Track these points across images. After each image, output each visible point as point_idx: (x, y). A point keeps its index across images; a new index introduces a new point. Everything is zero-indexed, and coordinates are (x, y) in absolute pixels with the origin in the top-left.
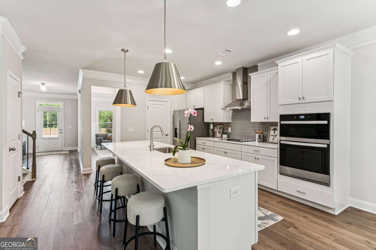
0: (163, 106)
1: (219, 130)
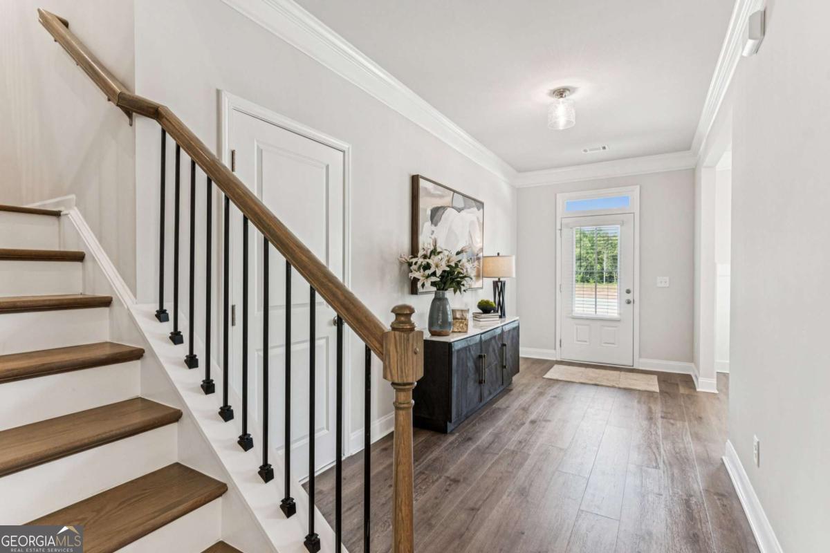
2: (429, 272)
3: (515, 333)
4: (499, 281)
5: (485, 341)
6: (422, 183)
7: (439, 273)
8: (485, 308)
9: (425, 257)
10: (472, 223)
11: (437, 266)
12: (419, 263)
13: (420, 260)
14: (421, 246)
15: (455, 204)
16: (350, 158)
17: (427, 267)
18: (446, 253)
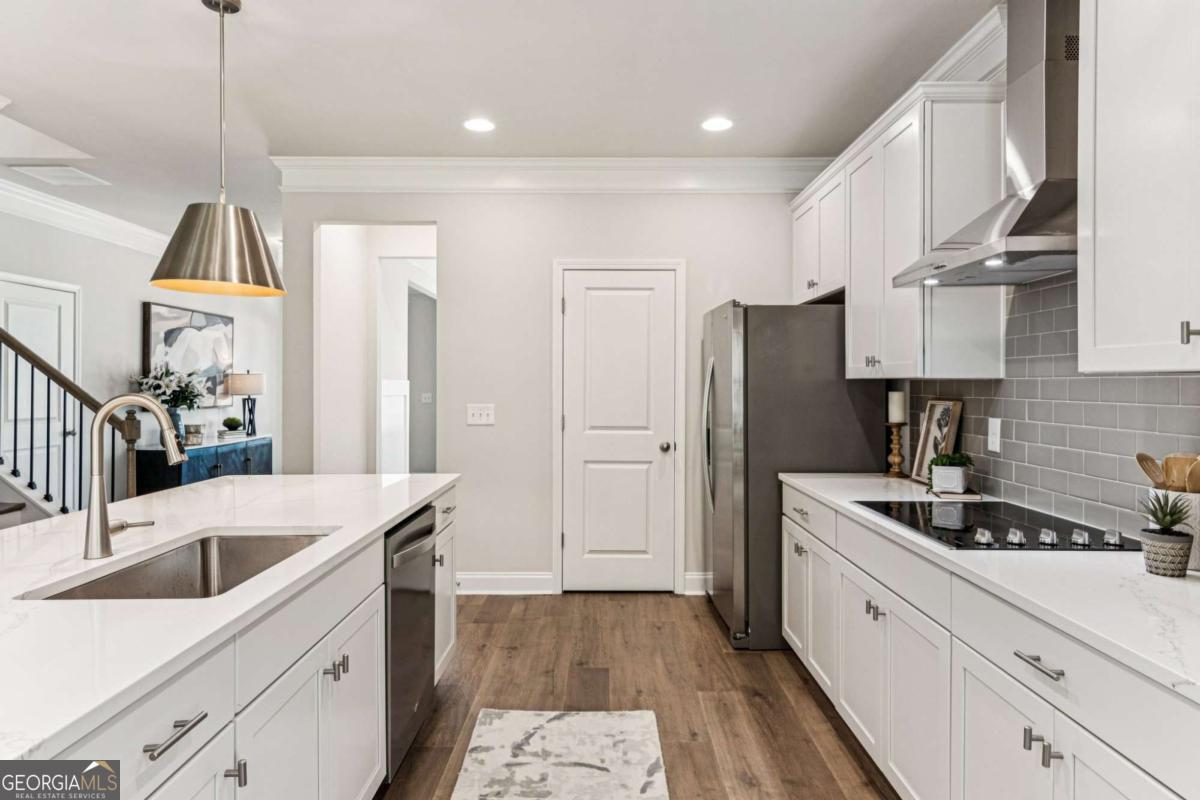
0: (648, 293)
1: (939, 436)
2: (159, 392)
3: (265, 450)
4: (249, 398)
5: (223, 453)
6: (154, 309)
7: (169, 392)
8: (232, 425)
9: (156, 378)
10: (217, 341)
11: (167, 386)
12: (150, 383)
13: (151, 381)
14: (152, 367)
15: (194, 323)
16: (80, 298)
17: (158, 387)
18: (178, 375)
